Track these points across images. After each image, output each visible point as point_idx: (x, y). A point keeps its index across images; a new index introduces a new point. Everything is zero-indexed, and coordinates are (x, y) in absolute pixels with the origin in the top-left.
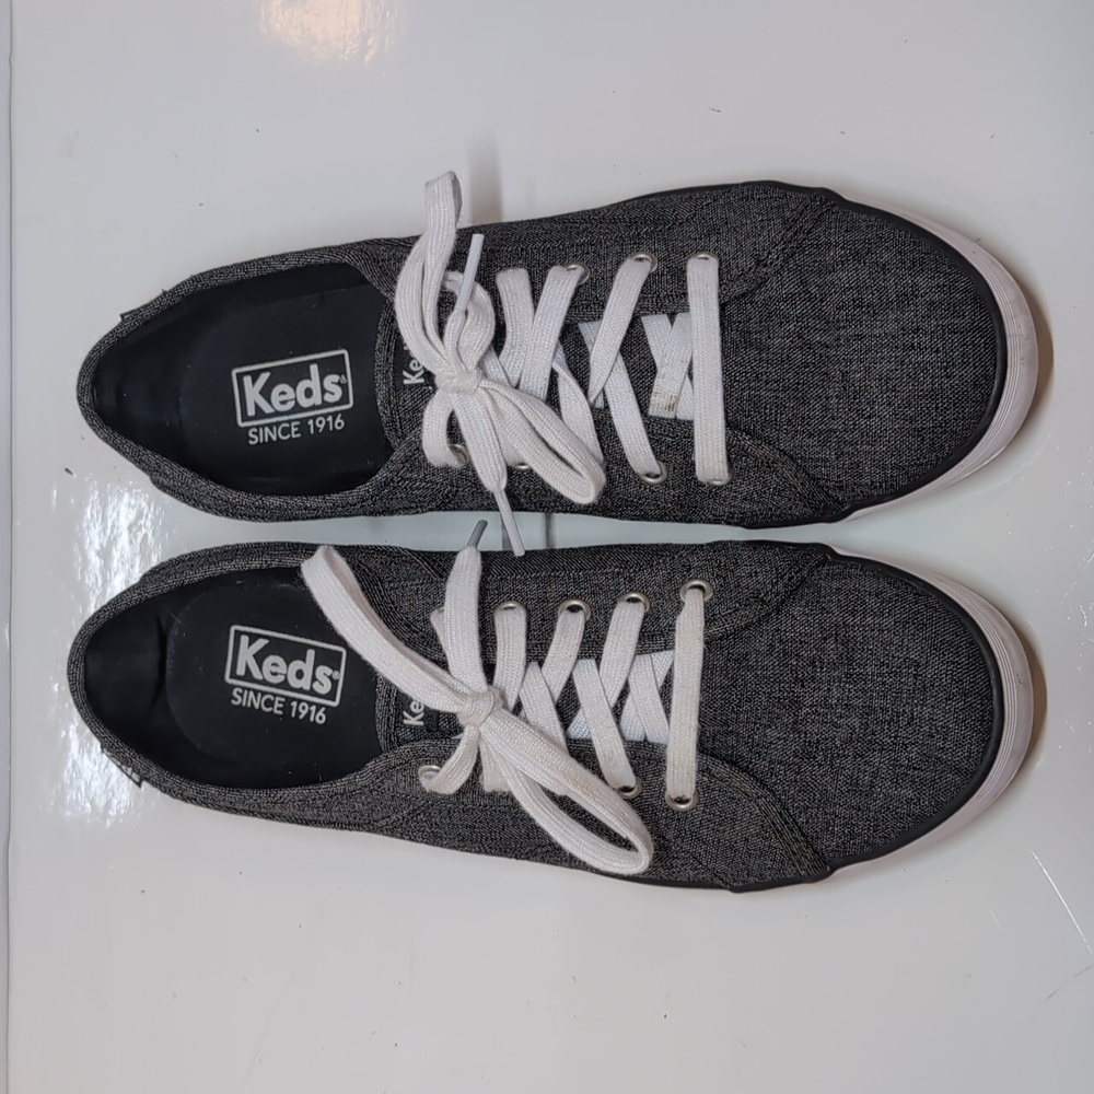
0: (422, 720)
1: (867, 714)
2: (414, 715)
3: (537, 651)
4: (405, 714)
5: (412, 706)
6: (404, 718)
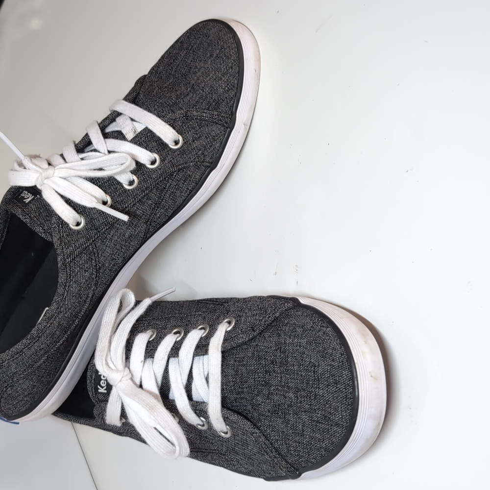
0: (105, 390)
1: (297, 392)
2: (102, 387)
3: (150, 351)
4: (99, 387)
5: (101, 383)
6: (99, 389)
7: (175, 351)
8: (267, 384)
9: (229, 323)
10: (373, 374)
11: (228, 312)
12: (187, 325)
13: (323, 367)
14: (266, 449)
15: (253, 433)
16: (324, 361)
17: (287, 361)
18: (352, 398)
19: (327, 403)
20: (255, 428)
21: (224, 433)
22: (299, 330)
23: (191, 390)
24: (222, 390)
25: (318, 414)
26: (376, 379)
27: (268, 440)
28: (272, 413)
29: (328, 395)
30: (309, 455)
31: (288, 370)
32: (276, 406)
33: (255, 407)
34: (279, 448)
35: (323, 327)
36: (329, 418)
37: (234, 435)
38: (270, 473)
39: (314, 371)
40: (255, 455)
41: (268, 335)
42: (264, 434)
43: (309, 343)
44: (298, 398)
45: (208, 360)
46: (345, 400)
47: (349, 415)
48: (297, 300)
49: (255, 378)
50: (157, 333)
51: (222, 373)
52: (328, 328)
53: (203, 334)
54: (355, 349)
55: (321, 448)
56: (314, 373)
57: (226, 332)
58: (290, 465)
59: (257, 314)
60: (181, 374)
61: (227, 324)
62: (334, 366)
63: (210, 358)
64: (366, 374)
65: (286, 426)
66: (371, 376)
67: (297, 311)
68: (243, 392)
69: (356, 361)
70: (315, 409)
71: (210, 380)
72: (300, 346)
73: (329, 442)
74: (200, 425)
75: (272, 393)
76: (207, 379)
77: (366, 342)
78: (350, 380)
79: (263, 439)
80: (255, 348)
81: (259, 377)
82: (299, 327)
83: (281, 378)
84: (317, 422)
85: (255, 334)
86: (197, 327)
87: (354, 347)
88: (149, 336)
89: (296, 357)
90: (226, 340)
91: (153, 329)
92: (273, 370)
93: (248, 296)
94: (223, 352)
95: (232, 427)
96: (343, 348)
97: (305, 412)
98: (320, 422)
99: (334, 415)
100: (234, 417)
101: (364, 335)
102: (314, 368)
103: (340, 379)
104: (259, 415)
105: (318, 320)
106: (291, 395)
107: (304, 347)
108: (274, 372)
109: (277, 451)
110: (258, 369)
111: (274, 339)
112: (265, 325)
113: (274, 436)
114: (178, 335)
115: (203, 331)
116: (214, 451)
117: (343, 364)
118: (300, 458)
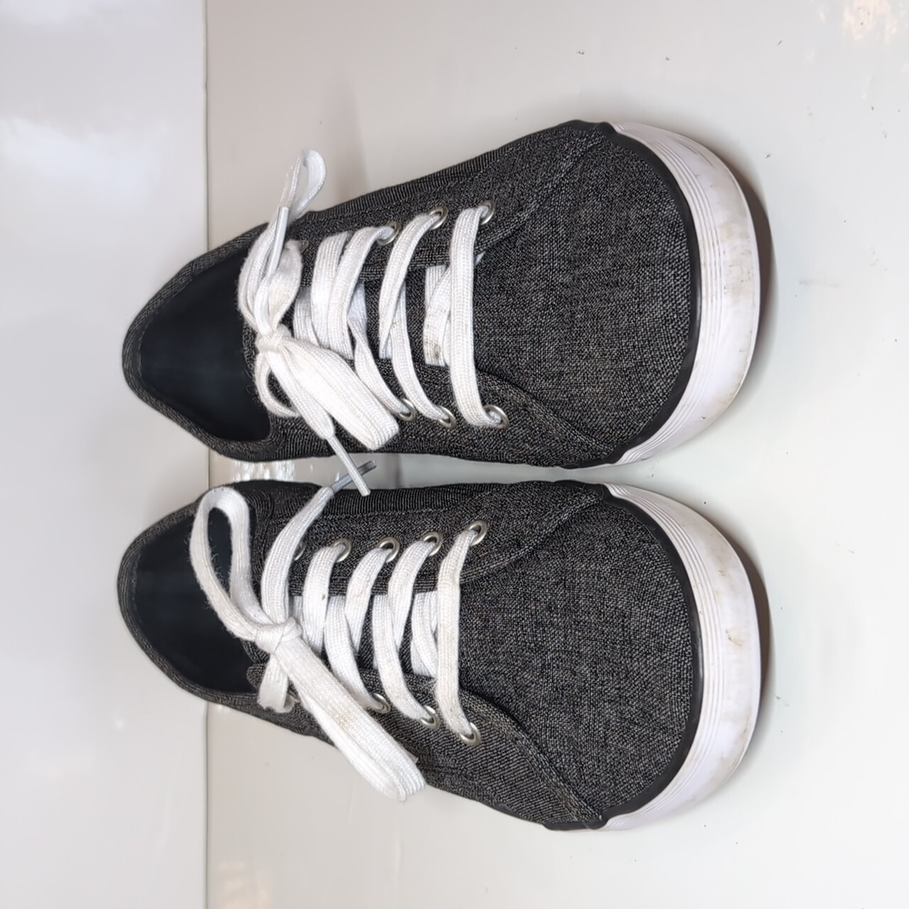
7: (381, 583)
8: (539, 649)
9: (478, 530)
10: (733, 635)
11: (478, 508)
12: (405, 531)
13: (639, 617)
14: (540, 769)
15: (517, 739)
16: (640, 607)
17: (577, 605)
18: (690, 680)
19: (645, 687)
20: (519, 730)
21: (466, 736)
22: (600, 546)
23: (408, 654)
24: (461, 654)
25: (632, 707)
26: (738, 643)
27: (545, 754)
28: (550, 703)
29: (646, 671)
30: (616, 785)
31: (579, 623)
32: (557, 689)
33: (521, 690)
34: (564, 769)
35: (644, 542)
36: (651, 715)
37: (486, 742)
38: (552, 816)
39: (623, 625)
40: (522, 780)
41: (544, 555)
42: (536, 743)
43: (615, 572)
44: (596, 675)
45: (437, 600)
46: (678, 683)
47: (686, 711)
48: (606, 489)
49: (517, 636)
50: (353, 548)
51: (461, 624)
52: (653, 543)
53: (433, 550)
54: (699, 585)
55: (636, 771)
56: (623, 630)
57: (470, 548)
58: (585, 801)
59: (528, 515)
60: (393, 626)
61: (473, 532)
62: (657, 617)
63: (439, 597)
64: (719, 633)
65: (576, 727)
66: (730, 639)
67: (601, 510)
68: (497, 662)
69: (699, 609)
70: (626, 698)
71: (440, 637)
72: (599, 578)
73: (650, 761)
74: (426, 720)
75: (549, 664)
76: (435, 635)
77: (722, 572)
78: (687, 645)
79: (532, 751)
80: (519, 579)
81: (525, 635)
82: (600, 540)
83: (565, 636)
84: (632, 722)
85: (522, 553)
86: (423, 537)
87: (698, 581)
88: (338, 553)
89: (591, 597)
90: (468, 563)
91: (345, 540)
92: (551, 621)
93: (519, 481)
94: (462, 586)
95: (480, 727)
96: (677, 584)
97: (610, 701)
98: (635, 724)
99: (659, 710)
100: (482, 708)
101: (720, 559)
102: (623, 621)
103: (669, 642)
104: (528, 705)
105: (636, 529)
106: (585, 669)
107: (605, 579)
108: (552, 625)
109: (559, 773)
110: (523, 619)
111: (556, 563)
112: (540, 535)
113: (553, 745)
114: (390, 551)
115: (432, 545)
116: (454, 771)
117: (674, 613)
118: (603, 790)
